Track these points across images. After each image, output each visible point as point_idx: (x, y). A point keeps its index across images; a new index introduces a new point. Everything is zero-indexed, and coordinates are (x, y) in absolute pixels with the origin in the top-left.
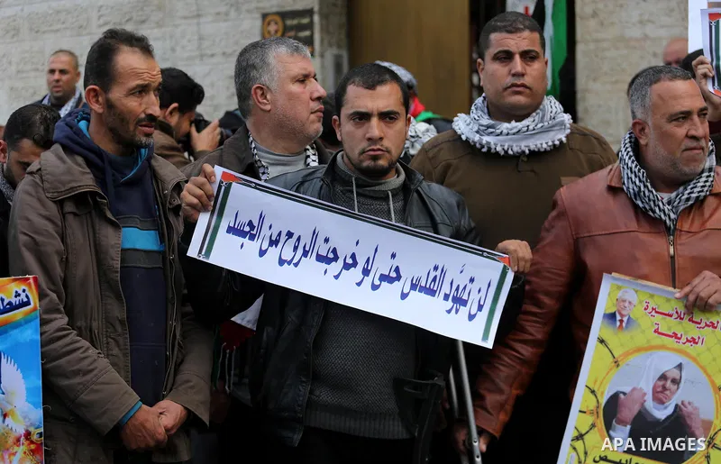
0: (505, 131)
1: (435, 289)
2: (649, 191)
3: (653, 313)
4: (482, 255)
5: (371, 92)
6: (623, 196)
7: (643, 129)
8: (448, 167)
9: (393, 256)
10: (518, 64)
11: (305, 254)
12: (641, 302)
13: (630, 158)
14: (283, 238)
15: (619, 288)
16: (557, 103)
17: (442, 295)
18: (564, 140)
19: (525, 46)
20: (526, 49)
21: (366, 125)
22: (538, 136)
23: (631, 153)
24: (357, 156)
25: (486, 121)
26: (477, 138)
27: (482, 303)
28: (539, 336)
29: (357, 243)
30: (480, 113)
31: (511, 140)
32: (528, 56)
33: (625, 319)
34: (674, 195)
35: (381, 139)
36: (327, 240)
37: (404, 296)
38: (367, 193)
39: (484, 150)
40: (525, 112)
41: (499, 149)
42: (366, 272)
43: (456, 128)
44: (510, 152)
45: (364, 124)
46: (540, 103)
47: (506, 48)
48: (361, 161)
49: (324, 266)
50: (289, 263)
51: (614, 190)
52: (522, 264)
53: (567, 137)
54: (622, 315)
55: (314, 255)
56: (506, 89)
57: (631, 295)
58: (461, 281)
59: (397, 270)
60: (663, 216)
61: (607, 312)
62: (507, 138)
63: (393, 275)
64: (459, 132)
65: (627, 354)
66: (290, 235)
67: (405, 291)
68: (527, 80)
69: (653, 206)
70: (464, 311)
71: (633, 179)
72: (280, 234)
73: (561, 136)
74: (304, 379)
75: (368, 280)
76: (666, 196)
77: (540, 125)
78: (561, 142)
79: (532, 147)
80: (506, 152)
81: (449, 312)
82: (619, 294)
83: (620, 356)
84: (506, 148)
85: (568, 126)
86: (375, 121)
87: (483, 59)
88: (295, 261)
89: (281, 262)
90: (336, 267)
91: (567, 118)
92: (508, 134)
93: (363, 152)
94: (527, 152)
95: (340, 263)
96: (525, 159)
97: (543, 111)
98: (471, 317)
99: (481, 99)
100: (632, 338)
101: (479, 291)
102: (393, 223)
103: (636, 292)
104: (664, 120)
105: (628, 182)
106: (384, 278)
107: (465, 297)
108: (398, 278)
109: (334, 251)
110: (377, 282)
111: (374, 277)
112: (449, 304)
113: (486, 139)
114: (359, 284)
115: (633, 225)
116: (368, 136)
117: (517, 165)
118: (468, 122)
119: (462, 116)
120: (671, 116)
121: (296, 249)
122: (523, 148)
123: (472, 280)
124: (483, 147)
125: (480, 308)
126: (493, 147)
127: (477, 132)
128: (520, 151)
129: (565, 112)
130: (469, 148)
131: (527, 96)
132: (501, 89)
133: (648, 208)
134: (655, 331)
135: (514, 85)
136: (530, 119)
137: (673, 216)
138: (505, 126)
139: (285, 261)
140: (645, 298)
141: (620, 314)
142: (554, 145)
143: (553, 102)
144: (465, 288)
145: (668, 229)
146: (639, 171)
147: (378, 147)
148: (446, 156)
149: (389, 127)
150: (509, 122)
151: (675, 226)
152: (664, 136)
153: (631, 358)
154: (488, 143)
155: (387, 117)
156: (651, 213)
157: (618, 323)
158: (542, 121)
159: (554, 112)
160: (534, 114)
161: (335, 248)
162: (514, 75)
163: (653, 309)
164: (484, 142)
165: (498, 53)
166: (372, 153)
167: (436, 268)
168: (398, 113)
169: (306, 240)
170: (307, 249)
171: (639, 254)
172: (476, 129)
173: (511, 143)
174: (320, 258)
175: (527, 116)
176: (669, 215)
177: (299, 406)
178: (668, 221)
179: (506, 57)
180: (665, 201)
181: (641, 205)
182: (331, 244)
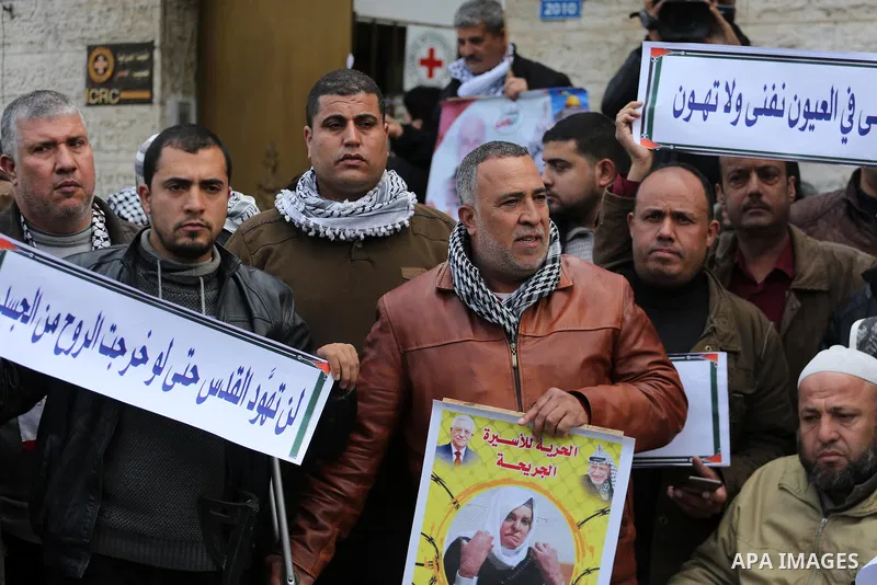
0: (336, 212)
1: (238, 395)
2: (484, 292)
3: (495, 442)
4: (295, 358)
5: (190, 155)
6: (455, 299)
7: (470, 217)
8: (268, 253)
9: (191, 353)
10: (352, 132)
11: (87, 343)
12: (480, 430)
13: (459, 255)
14: (62, 322)
15: (453, 415)
16: (400, 179)
17: (246, 403)
18: (407, 223)
19: (360, 110)
20: (362, 113)
21: (185, 194)
22: (376, 218)
23: (461, 249)
24: (172, 230)
25: (314, 199)
26: (303, 219)
27: (292, 415)
28: (365, 471)
29: (150, 334)
30: (307, 189)
31: (343, 223)
32: (363, 122)
33: (462, 451)
34: (514, 294)
35: (202, 211)
36: (113, 328)
37: (200, 400)
38: (174, 279)
39: (312, 234)
40: (361, 189)
41: (329, 233)
42: (157, 370)
43: (279, 207)
44: (342, 237)
45: (181, 194)
46: (378, 180)
47: (339, 113)
48: (176, 238)
49: (107, 359)
50: (67, 353)
51: (445, 294)
52: (346, 370)
53: (411, 220)
54: (458, 447)
55: (98, 345)
56: (337, 162)
57: (467, 423)
58: (270, 388)
59: (195, 370)
60: (501, 321)
61: (442, 444)
62: (338, 220)
63: (190, 375)
64: (282, 212)
65: (468, 492)
66: (70, 319)
67: (203, 395)
68: (362, 151)
69: (489, 309)
70: (270, 423)
71: (465, 279)
72: (58, 318)
73: (403, 218)
74: (92, 498)
75: (159, 380)
76: (505, 297)
77: (378, 206)
78: (403, 226)
79: (369, 232)
80: (337, 237)
81: (253, 422)
82: (453, 423)
83: (460, 495)
84: (337, 233)
85: (412, 206)
86: (195, 190)
87: (311, 126)
88: (74, 351)
89: (58, 351)
90: (122, 361)
91: (411, 197)
92: (339, 216)
93: (180, 226)
94: (362, 237)
95: (128, 357)
96: (360, 246)
97: (382, 188)
98: (279, 430)
99: (309, 173)
100: (472, 473)
101: (291, 401)
102: (203, 315)
103: (473, 418)
104: (493, 204)
105: (459, 284)
106: (177, 378)
107: (273, 407)
108: (196, 379)
109: (122, 342)
110: (169, 382)
111: (166, 376)
112: (254, 413)
113: (313, 221)
114: (148, 383)
115: (468, 333)
116: (187, 207)
117: (350, 253)
118: (293, 199)
119: (287, 192)
120: (500, 199)
121: (76, 336)
122: (357, 232)
123: (282, 388)
124: (310, 230)
125: (290, 421)
126: (322, 230)
127: (303, 212)
128: (353, 235)
129: (409, 190)
130: (294, 231)
131: (365, 170)
132: (332, 162)
133: (484, 312)
134: (499, 463)
135: (347, 157)
136: (367, 198)
137: (513, 319)
138: (336, 206)
139: (62, 350)
140: (483, 424)
141: (456, 445)
142: (395, 229)
143: (394, 178)
144: (273, 396)
145: (509, 335)
146: (471, 268)
147: (198, 221)
148: (266, 239)
149: (210, 198)
150: (342, 201)
151: (517, 331)
152: (494, 224)
153: (474, 496)
154: (316, 226)
155: (209, 186)
156: (488, 318)
157: (455, 457)
158: (380, 201)
159: (395, 190)
160: (371, 192)
161: (122, 340)
162: (347, 145)
163: (494, 437)
164: (311, 225)
165: (329, 118)
166: (190, 228)
167: (241, 371)
168: (221, 183)
169: (89, 327)
170: (90, 338)
171: (476, 367)
172: (302, 208)
173: (343, 226)
174: (104, 350)
175: (363, 194)
176: (509, 319)
177: (85, 529)
178: (507, 326)
179: (337, 123)
180: (504, 303)
181: (475, 309)
182: (119, 334)
